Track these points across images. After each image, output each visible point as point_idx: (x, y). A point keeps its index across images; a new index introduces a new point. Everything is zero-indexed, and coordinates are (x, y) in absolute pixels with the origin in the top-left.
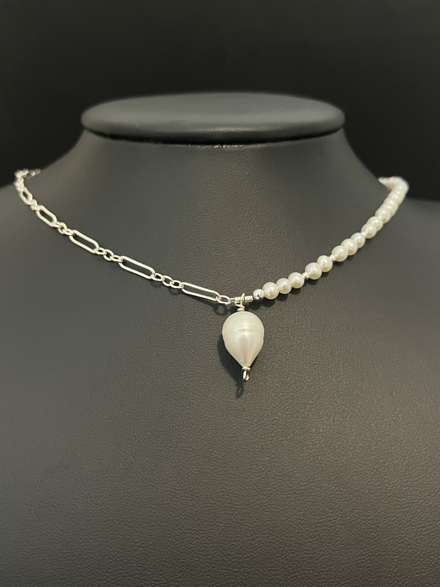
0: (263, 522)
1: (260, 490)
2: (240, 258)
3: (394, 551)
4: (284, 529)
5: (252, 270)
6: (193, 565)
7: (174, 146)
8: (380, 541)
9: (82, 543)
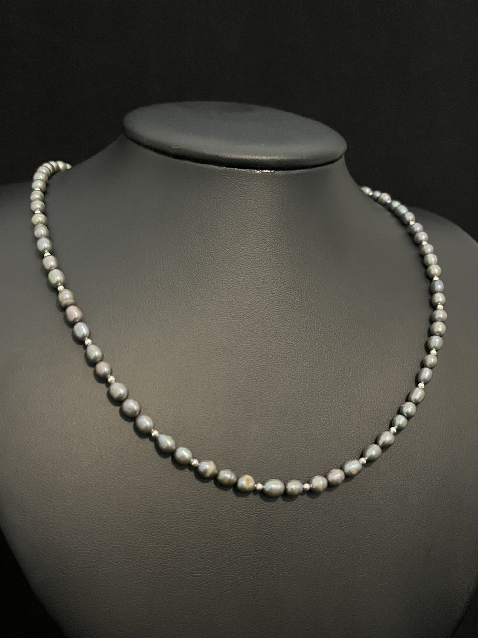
1: (324, 439)
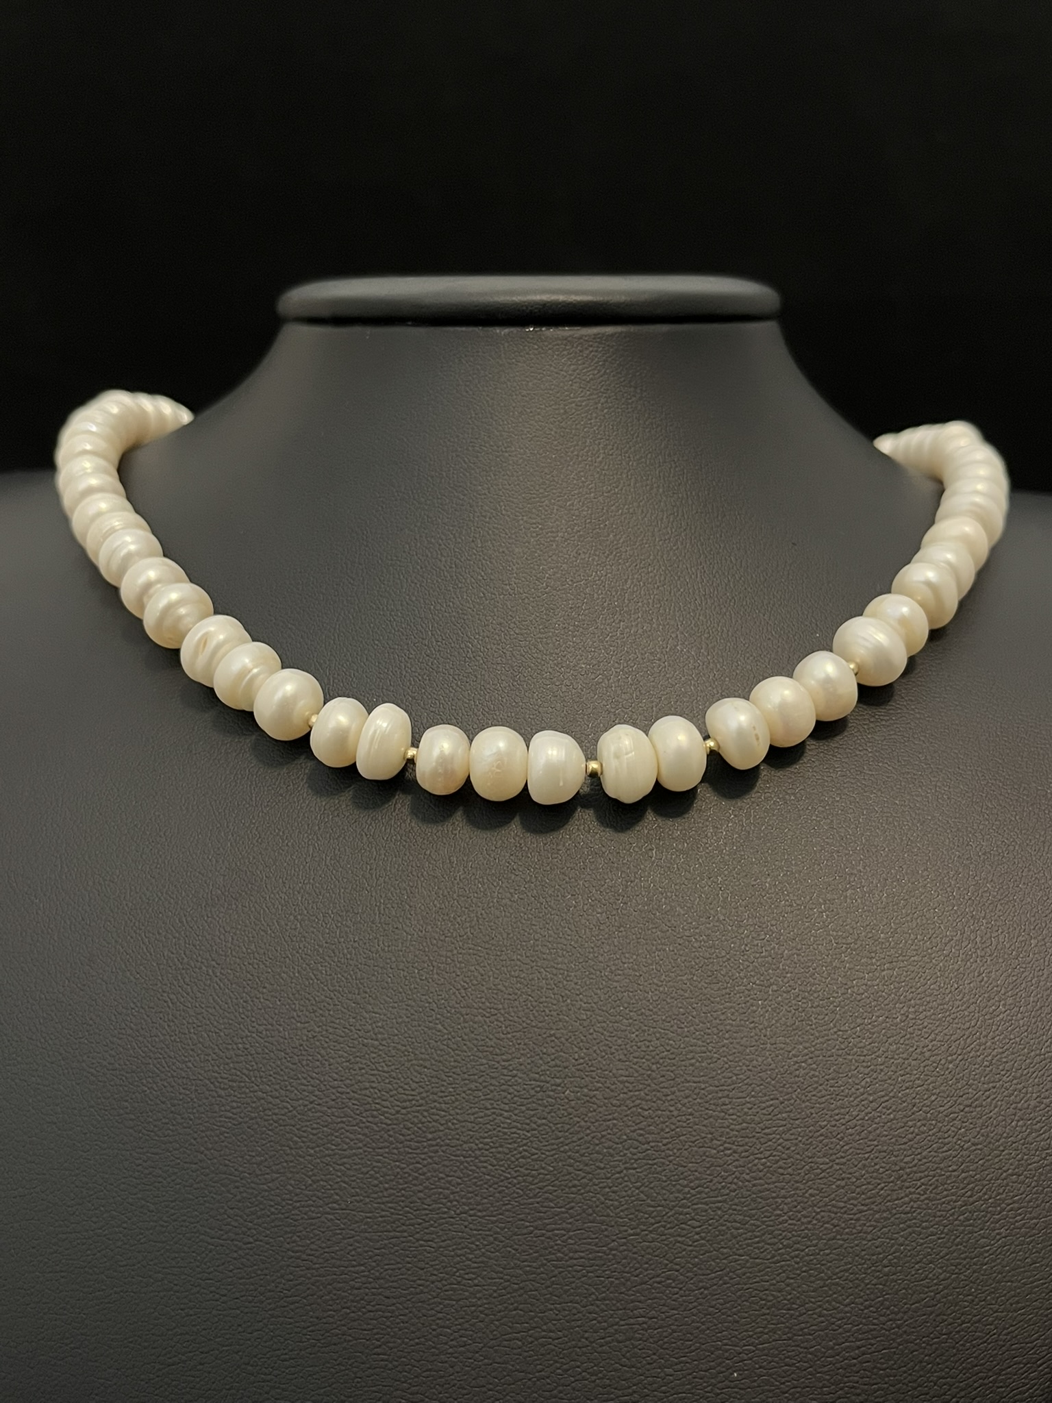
0: (610, 994)
2: (573, 529)
3: (863, 1048)
4: (651, 1007)
5: (595, 550)
6: (476, 1072)
7: (451, 329)
8: (835, 1030)
9: (264, 1032)
